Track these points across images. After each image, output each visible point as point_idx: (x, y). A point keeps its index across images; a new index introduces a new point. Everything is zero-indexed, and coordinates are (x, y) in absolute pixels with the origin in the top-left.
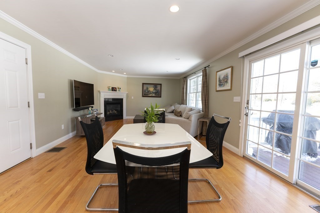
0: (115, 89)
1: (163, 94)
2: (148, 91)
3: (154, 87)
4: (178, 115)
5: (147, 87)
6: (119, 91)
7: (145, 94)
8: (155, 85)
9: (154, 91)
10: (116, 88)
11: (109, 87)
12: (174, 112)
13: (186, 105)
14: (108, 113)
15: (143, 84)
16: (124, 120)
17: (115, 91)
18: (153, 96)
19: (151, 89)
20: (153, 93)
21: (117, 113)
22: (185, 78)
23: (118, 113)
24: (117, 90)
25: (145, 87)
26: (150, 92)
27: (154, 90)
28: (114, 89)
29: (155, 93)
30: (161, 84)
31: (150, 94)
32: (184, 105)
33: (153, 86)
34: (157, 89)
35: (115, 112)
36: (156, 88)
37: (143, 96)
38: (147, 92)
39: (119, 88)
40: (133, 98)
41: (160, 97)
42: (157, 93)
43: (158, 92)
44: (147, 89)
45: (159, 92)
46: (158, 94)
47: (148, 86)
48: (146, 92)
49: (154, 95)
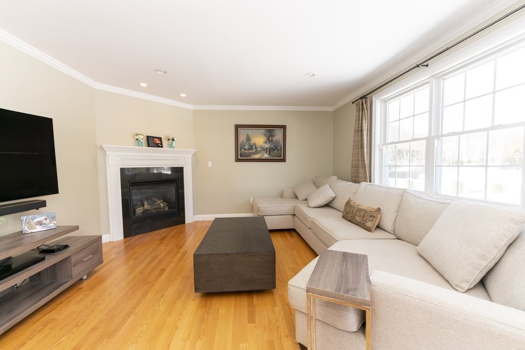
0: (158, 142)
1: (291, 151)
2: (250, 145)
3: (265, 135)
4: (369, 224)
5: (248, 136)
6: (171, 146)
7: (243, 155)
8: (269, 130)
9: (267, 146)
10: (160, 139)
11: (137, 135)
12: (335, 204)
13: (370, 182)
14: (139, 210)
15: (237, 127)
16: (186, 226)
17: (159, 147)
18: (263, 157)
19: (259, 140)
20: (263, 149)
21: (167, 209)
22: (364, 97)
23: (169, 208)
24: (165, 143)
25: (243, 134)
26: (256, 148)
27: (265, 142)
28: (153, 142)
29: (270, 151)
30: (284, 127)
31: (254, 154)
32: (367, 182)
33: (262, 131)
34: (274, 139)
35: (162, 205)
36: (272, 136)
37: (238, 160)
38: (249, 149)
39: (169, 140)
40: (210, 164)
41: (284, 160)
42: (274, 150)
43: (276, 147)
44: (248, 139)
45: (279, 147)
46: (277, 154)
47: (250, 132)
48: (246, 147)
49: (266, 156)
